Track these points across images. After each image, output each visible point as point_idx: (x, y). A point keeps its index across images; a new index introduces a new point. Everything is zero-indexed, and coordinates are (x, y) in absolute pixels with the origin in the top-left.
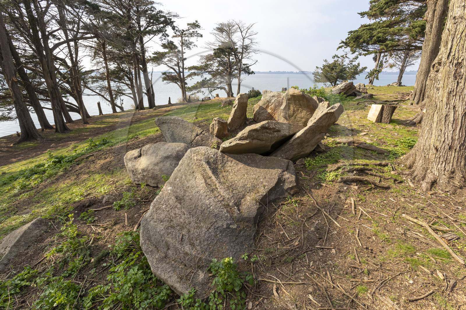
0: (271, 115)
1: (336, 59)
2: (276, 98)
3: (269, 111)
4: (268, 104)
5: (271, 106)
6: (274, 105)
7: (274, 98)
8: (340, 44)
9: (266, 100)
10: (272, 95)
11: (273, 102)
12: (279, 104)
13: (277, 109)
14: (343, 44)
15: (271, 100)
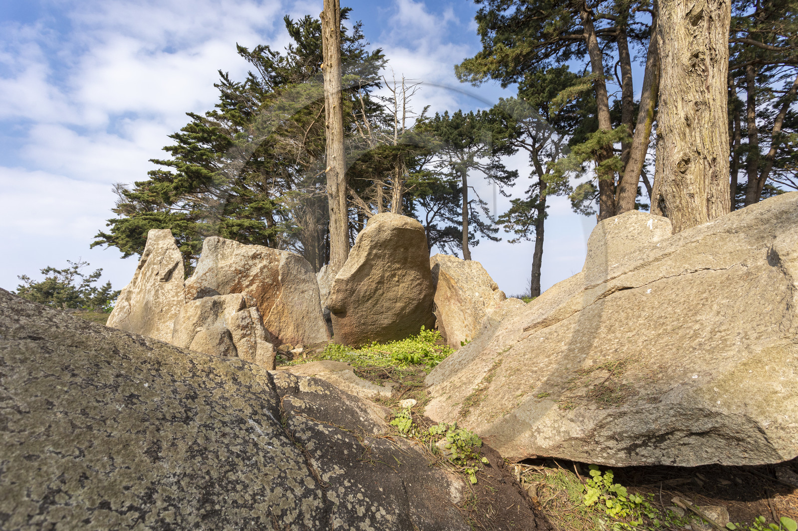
1: (51, 275)
4: (239, 282)
5: (247, 286)
6: (258, 286)
7: (257, 261)
8: (96, 237)
9: (233, 269)
10: (251, 254)
11: (256, 275)
12: (275, 279)
13: (267, 295)
14: (105, 240)
15: (248, 270)
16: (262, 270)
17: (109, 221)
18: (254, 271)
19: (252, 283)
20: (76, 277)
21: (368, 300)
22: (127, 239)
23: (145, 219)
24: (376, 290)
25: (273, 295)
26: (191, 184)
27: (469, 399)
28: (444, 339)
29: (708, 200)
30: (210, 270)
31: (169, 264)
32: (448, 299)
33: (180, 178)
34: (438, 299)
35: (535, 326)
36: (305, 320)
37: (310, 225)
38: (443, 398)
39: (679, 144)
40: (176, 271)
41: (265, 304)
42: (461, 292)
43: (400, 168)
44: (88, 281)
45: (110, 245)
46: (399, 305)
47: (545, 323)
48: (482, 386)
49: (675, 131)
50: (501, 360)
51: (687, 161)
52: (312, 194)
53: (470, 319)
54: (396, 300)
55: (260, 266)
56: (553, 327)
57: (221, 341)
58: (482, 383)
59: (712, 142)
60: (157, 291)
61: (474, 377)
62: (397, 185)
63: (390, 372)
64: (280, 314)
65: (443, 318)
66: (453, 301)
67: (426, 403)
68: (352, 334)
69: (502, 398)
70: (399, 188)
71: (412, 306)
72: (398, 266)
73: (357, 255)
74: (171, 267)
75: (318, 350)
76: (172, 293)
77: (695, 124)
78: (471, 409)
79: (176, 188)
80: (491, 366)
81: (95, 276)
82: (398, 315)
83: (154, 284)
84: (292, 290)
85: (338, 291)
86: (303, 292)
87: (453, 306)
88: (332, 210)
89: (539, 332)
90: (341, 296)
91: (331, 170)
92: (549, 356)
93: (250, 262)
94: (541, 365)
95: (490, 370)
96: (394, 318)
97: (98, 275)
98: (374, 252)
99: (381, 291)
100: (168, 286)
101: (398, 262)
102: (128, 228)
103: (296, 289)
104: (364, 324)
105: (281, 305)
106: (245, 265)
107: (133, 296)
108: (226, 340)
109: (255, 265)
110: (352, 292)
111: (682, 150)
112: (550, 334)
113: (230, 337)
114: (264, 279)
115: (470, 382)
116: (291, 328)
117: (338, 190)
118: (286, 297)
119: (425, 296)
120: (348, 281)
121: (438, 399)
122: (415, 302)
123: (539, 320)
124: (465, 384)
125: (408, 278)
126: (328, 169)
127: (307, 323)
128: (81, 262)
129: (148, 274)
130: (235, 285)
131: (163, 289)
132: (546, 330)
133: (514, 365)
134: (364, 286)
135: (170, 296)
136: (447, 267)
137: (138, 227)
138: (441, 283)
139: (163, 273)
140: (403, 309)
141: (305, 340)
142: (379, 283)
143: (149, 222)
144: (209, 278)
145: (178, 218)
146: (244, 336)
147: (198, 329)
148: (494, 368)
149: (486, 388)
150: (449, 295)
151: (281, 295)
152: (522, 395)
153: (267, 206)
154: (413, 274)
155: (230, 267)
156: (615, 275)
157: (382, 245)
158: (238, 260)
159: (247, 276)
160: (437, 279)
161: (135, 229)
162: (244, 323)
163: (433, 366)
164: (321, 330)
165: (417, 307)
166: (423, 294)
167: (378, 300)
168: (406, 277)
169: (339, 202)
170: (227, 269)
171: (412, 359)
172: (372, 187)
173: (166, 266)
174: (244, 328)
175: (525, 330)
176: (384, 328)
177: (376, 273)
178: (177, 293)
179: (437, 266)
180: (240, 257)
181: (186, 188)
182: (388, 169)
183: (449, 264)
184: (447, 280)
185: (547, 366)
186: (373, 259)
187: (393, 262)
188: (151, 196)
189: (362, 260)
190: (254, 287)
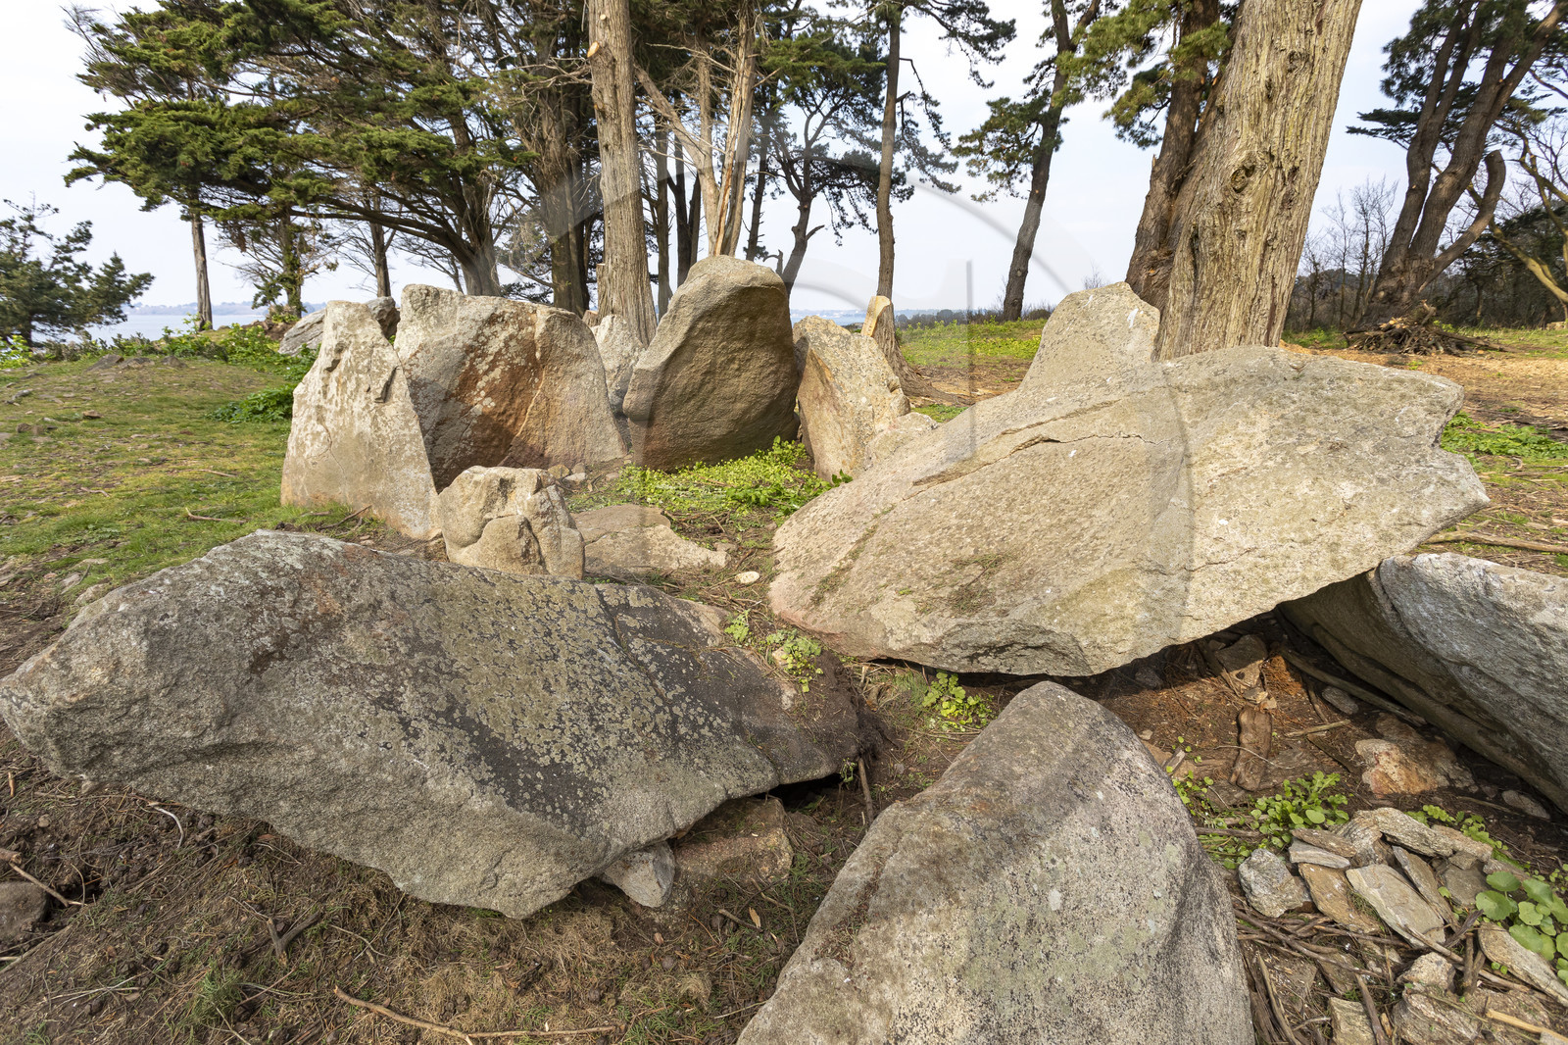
0: (498, 428)
2: (511, 330)
3: (482, 403)
4: (472, 367)
5: (486, 373)
6: (503, 371)
7: (498, 328)
8: (71, 158)
9: (460, 344)
10: (485, 315)
11: (499, 353)
12: (531, 358)
13: (520, 386)
14: (92, 164)
15: (484, 344)
16: (506, 343)
17: (90, 118)
18: (495, 346)
19: (493, 366)
20: (33, 238)
21: (689, 399)
22: (143, 166)
23: (177, 120)
24: (702, 384)
25: (529, 386)
26: (266, 32)
27: (825, 581)
28: (808, 461)
29: (1266, 244)
30: (422, 347)
31: (382, 372)
32: (820, 400)
33: (237, 16)
34: (805, 396)
35: (929, 479)
36: (584, 424)
37: (552, 146)
38: (794, 575)
39: (1246, 133)
40: (396, 385)
41: (518, 401)
42: (839, 395)
43: (750, 23)
44: (65, 249)
45: (107, 179)
46: (740, 406)
47: (942, 478)
48: (845, 564)
49: (1246, 108)
50: (875, 527)
51: (1249, 171)
52: (553, 80)
53: (850, 439)
54: (735, 398)
55: (503, 335)
56: (951, 484)
57: (521, 534)
58: (845, 559)
59: (1299, 136)
60: (375, 417)
61: (837, 549)
62: (741, 65)
63: (723, 523)
64: (545, 415)
65: (811, 427)
66: (826, 405)
67: (771, 578)
68: (663, 451)
69: (864, 586)
70: (747, 73)
71: (760, 408)
72: (738, 345)
73: (671, 330)
74: (386, 377)
75: (610, 477)
76: (399, 422)
77: (1278, 100)
78: (827, 595)
79: (233, 42)
80: (861, 535)
81: (77, 240)
82: (736, 422)
83: (367, 406)
84: (560, 374)
85: (641, 387)
86: (577, 377)
87: (825, 414)
88: (606, 147)
89: (931, 490)
90: (644, 396)
91: (599, 52)
92: (932, 532)
93: (487, 331)
94: (920, 544)
95: (858, 542)
96: (732, 426)
97: (84, 236)
98: (700, 326)
99: (709, 387)
100: (390, 409)
101: (738, 339)
102: (144, 143)
103: (565, 373)
104: (681, 436)
105: (544, 402)
106: (478, 336)
107: (329, 416)
108: (526, 531)
109: (495, 334)
110: (661, 388)
111: (1247, 146)
112: (945, 495)
113: (530, 528)
114: (512, 358)
115: (831, 557)
116: (563, 438)
117: (616, 102)
118: (552, 387)
119: (783, 390)
120: (655, 373)
121: (788, 575)
122: (766, 401)
123: (935, 473)
124: (824, 558)
125: (755, 365)
126: (593, 48)
127: (588, 430)
128: (38, 205)
129: (351, 386)
130: (467, 372)
131: (382, 414)
132: (942, 487)
133: (890, 537)
134: (683, 378)
135: (396, 427)
136: (821, 344)
137: (162, 139)
138: (810, 370)
139: (378, 388)
140: (745, 412)
141: (587, 457)
142: (706, 373)
143: (186, 128)
144: (421, 361)
145: (251, 119)
146: (545, 524)
147: (487, 516)
148: (864, 539)
149: (849, 568)
150: (821, 393)
151: (543, 381)
152: (885, 586)
153: (452, 98)
154: (763, 356)
155: (455, 340)
156: (1042, 420)
157: (711, 314)
158: (466, 328)
159: (484, 355)
160: (804, 362)
161: (159, 142)
162: (544, 510)
163: (787, 513)
164: (612, 440)
165: (769, 408)
166: (780, 387)
167: (704, 401)
168: (753, 362)
169: (619, 130)
170: (449, 344)
171: (758, 499)
172: (687, 67)
173: (379, 375)
174: (544, 515)
175: (916, 484)
176: (714, 442)
177: (703, 357)
178: (407, 422)
179: (804, 340)
180: (469, 323)
181: (255, 41)
182: (721, 25)
183: (825, 338)
184: (820, 370)
185: (926, 547)
186: (696, 337)
187: (730, 339)
188: (175, 58)
189: (679, 339)
190: (497, 373)
